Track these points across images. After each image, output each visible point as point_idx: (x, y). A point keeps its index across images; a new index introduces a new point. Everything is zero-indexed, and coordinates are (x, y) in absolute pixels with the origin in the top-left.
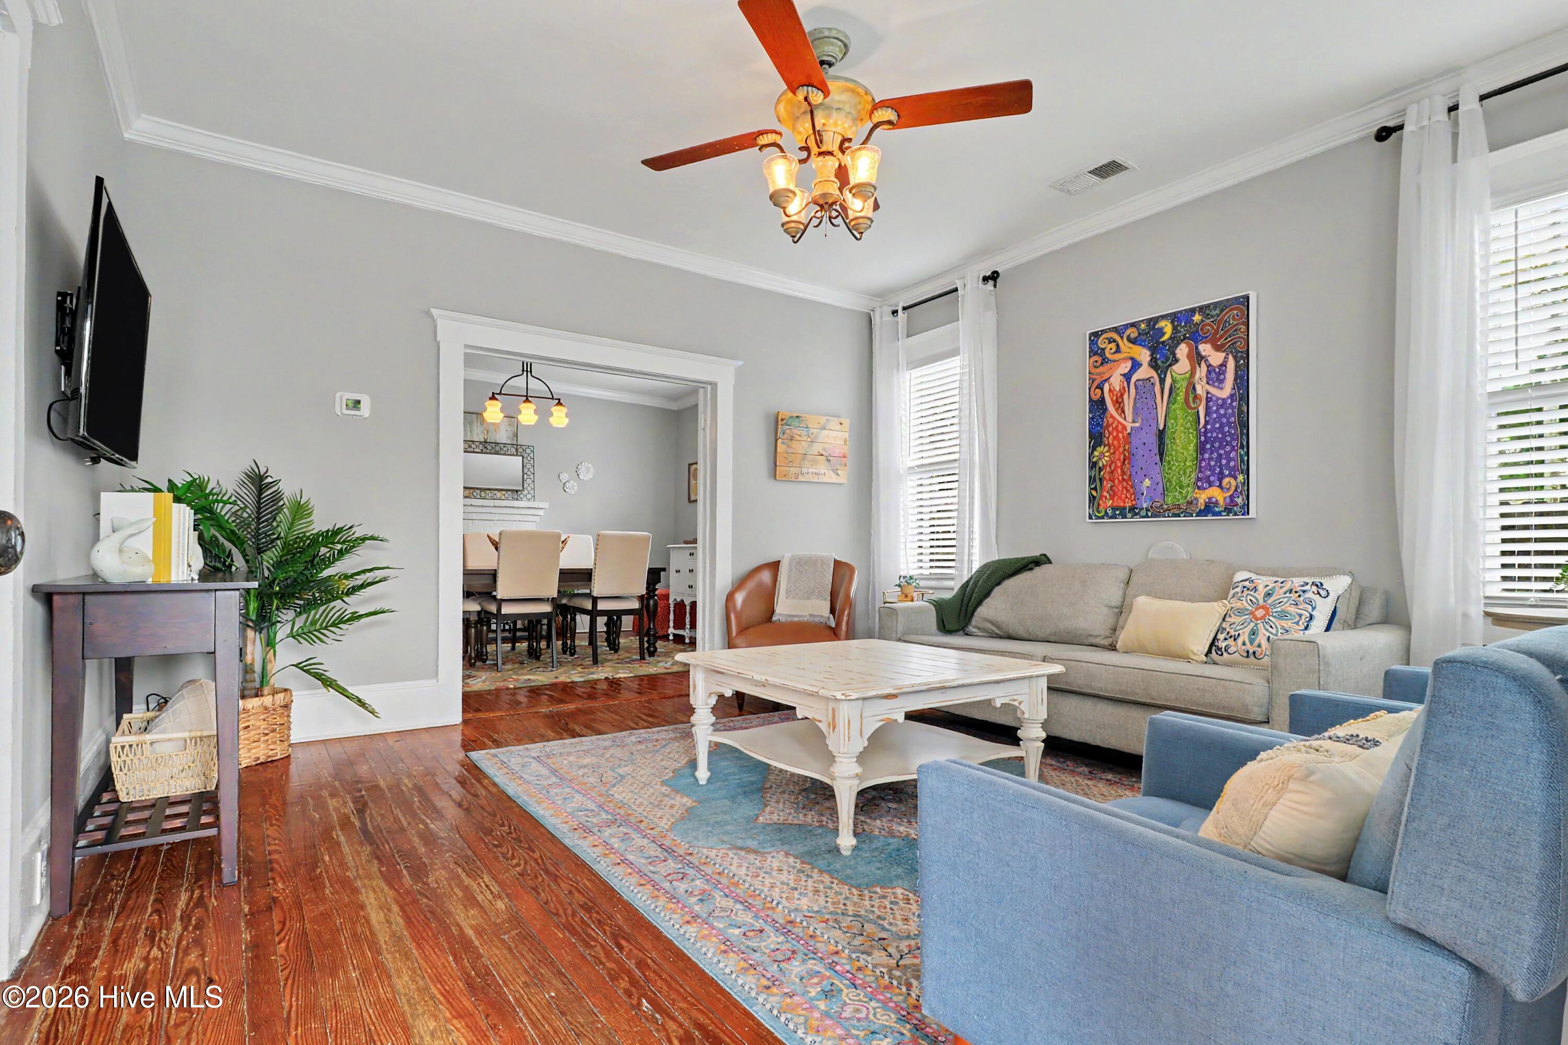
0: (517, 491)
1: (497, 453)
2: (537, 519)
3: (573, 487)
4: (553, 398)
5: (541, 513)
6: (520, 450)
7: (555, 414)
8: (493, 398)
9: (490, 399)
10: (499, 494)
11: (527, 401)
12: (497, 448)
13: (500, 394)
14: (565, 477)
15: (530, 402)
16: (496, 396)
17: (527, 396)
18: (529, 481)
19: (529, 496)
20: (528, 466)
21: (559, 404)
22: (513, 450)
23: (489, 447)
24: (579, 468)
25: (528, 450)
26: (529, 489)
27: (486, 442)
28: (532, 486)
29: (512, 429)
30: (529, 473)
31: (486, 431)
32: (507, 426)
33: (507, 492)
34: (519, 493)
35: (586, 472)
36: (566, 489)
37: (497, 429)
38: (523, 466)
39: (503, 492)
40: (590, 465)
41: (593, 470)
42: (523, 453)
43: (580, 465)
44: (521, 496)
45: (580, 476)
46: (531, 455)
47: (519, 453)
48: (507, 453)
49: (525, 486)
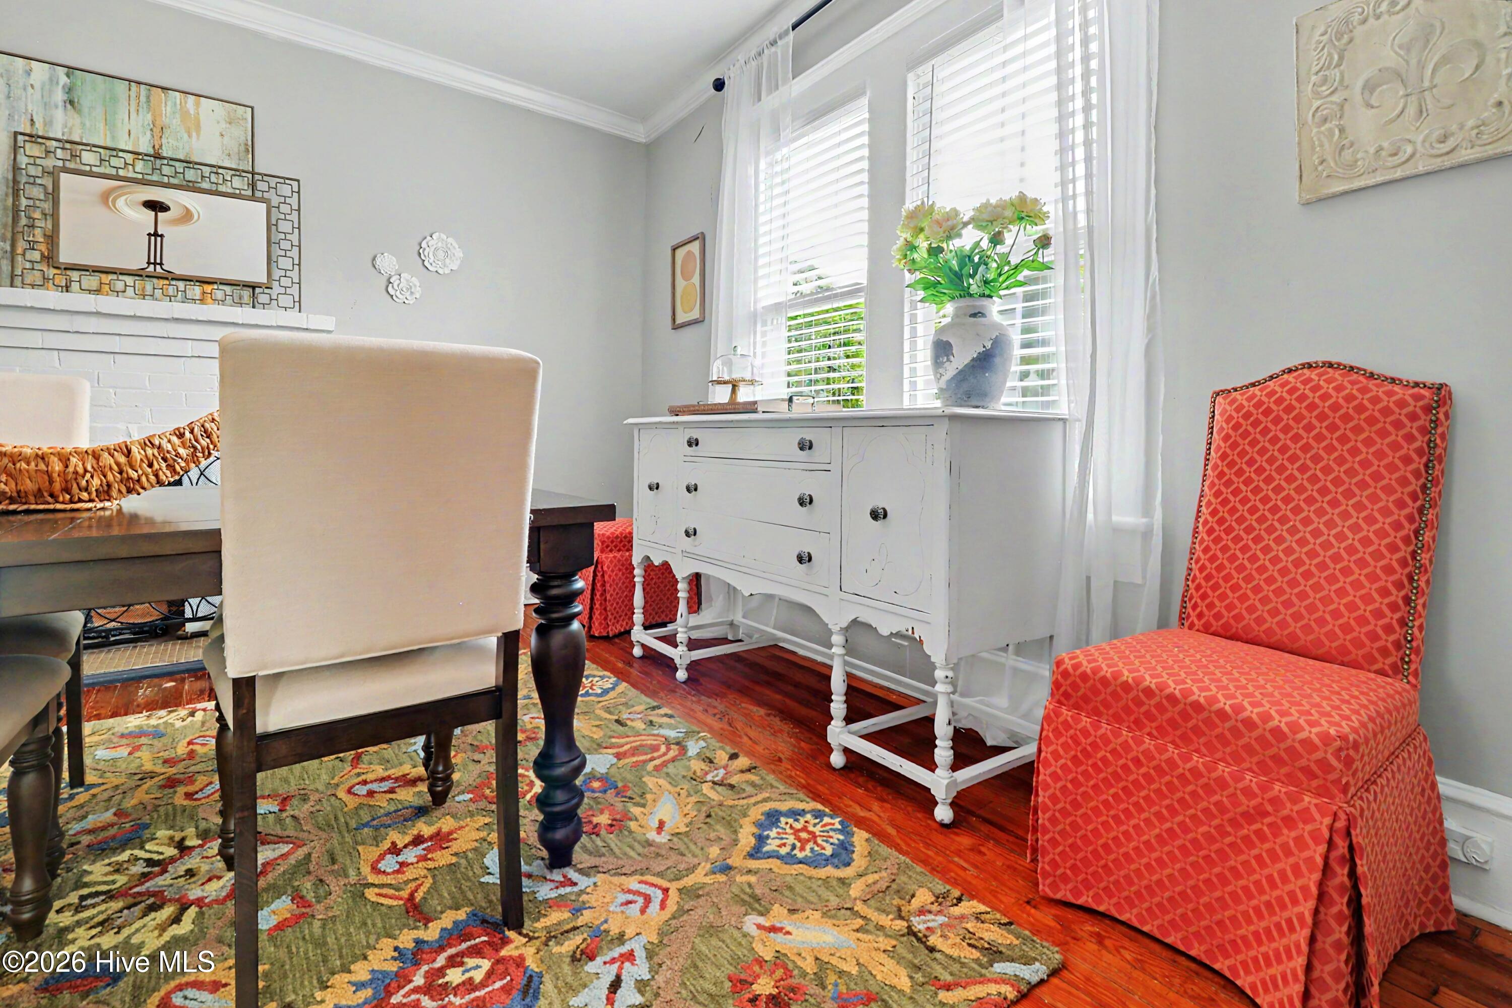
0: (253, 287)
1: (190, 186)
3: (411, 287)
6: (261, 186)
10: (193, 292)
12: (191, 175)
14: (387, 263)
18: (285, 263)
19: (285, 301)
20: (285, 226)
22: (240, 184)
23: (166, 170)
24: (424, 245)
25: (285, 190)
26: (285, 282)
27: (157, 156)
28: (294, 275)
29: (241, 133)
30: (285, 245)
31: (158, 129)
32: (224, 125)
33: (221, 287)
34: (258, 290)
35: (441, 254)
36: (390, 289)
37: (194, 126)
38: (270, 226)
39: (208, 288)
40: (450, 240)
41: (459, 254)
42: (271, 195)
43: (429, 238)
44: (263, 298)
45: (426, 263)
46: (294, 201)
47: (258, 194)
48: (222, 188)
49: (277, 274)
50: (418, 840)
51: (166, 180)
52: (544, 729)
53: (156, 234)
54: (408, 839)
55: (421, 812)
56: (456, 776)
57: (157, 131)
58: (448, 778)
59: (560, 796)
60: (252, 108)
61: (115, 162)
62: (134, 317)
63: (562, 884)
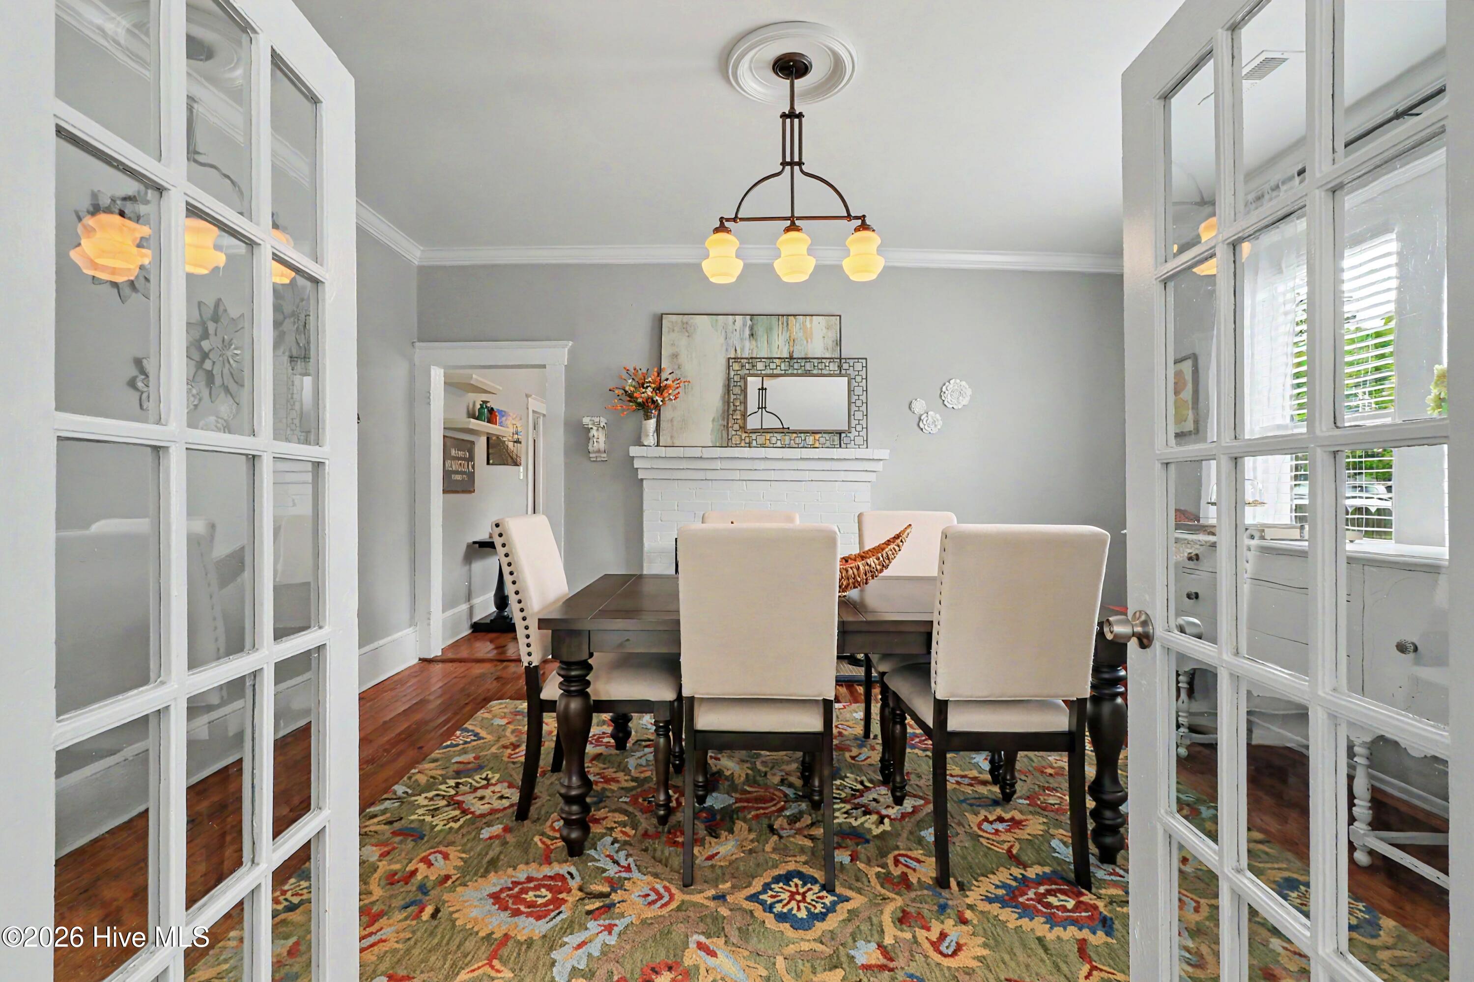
0: (840, 433)
1: (808, 374)
2: (872, 477)
3: (934, 421)
4: (849, 217)
5: (879, 466)
6: (845, 366)
7: (853, 249)
8: (721, 228)
9: (716, 230)
10: (810, 440)
11: (793, 228)
12: (808, 366)
13: (735, 220)
14: (919, 406)
15: (798, 229)
16: (727, 224)
17: (792, 218)
18: (859, 415)
19: (859, 440)
20: (858, 391)
21: (864, 226)
22: (834, 367)
23: (796, 366)
24: (944, 389)
25: (858, 366)
26: (859, 428)
27: (791, 358)
28: (864, 423)
29: (833, 335)
30: (859, 403)
31: (792, 341)
32: (825, 331)
33: (824, 435)
34: (843, 435)
35: (956, 395)
36: (921, 425)
37: (808, 336)
38: (850, 391)
39: (817, 436)
40: (963, 383)
41: (969, 392)
42: (851, 371)
43: (947, 384)
44: (846, 440)
45: (946, 403)
46: (863, 373)
47: (843, 372)
48: (824, 372)
49: (853, 424)
50: (1001, 820)
51: (795, 372)
52: (1067, 768)
53: (762, 389)
54: (995, 817)
55: (996, 803)
56: (1018, 787)
57: (791, 343)
58: (1012, 785)
59: (1108, 814)
60: (840, 316)
61: (773, 366)
62: (782, 459)
63: (1111, 874)
